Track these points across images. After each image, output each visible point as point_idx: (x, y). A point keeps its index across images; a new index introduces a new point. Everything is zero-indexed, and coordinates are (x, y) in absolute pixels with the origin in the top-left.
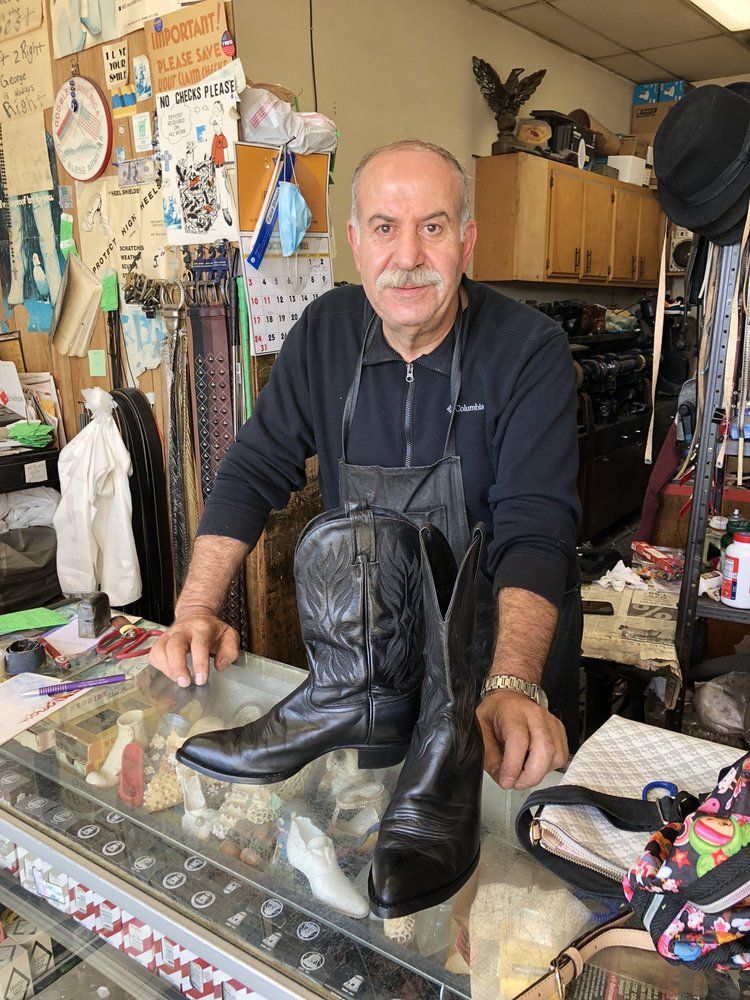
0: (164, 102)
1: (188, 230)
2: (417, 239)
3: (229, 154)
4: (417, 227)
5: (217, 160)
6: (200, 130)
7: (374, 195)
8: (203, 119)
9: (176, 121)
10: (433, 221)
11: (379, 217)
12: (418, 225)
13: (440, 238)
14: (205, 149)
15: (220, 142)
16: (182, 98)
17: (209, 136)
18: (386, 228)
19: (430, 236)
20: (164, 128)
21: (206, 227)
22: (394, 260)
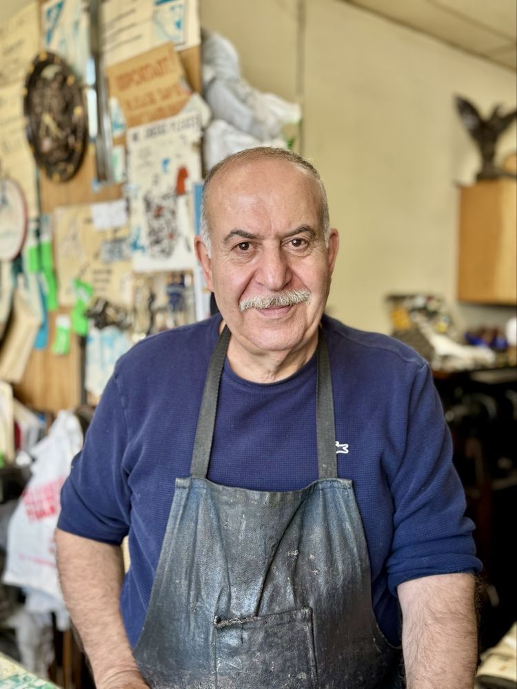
0: (135, 137)
1: (153, 256)
2: (283, 256)
3: (189, 184)
4: (281, 242)
5: (180, 190)
6: (166, 162)
7: (229, 209)
8: (168, 152)
9: (145, 153)
10: (297, 236)
11: (238, 232)
12: (281, 241)
13: (306, 253)
14: (169, 181)
15: (183, 174)
16: (151, 133)
17: (173, 169)
18: (244, 246)
19: (297, 250)
20: (134, 160)
21: (167, 253)
22: (258, 278)
